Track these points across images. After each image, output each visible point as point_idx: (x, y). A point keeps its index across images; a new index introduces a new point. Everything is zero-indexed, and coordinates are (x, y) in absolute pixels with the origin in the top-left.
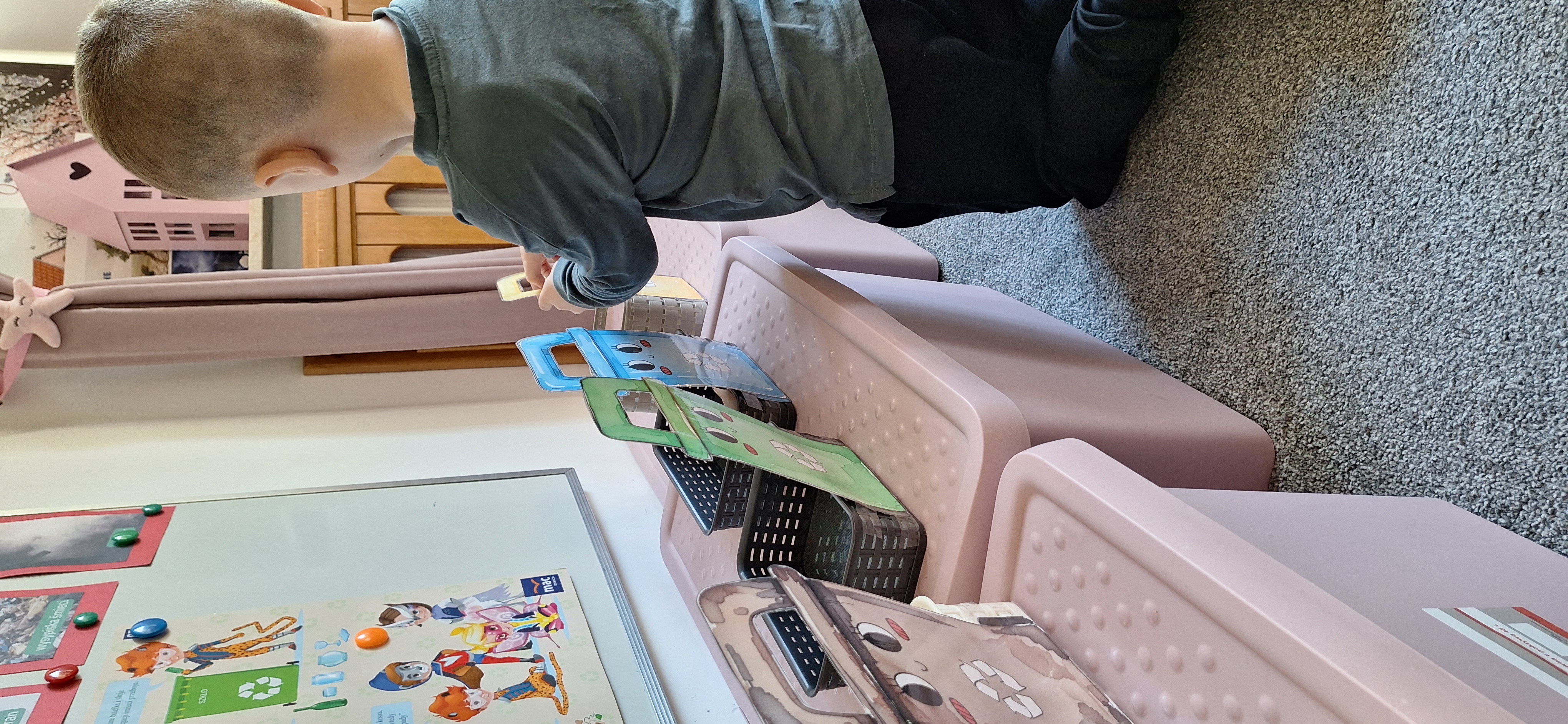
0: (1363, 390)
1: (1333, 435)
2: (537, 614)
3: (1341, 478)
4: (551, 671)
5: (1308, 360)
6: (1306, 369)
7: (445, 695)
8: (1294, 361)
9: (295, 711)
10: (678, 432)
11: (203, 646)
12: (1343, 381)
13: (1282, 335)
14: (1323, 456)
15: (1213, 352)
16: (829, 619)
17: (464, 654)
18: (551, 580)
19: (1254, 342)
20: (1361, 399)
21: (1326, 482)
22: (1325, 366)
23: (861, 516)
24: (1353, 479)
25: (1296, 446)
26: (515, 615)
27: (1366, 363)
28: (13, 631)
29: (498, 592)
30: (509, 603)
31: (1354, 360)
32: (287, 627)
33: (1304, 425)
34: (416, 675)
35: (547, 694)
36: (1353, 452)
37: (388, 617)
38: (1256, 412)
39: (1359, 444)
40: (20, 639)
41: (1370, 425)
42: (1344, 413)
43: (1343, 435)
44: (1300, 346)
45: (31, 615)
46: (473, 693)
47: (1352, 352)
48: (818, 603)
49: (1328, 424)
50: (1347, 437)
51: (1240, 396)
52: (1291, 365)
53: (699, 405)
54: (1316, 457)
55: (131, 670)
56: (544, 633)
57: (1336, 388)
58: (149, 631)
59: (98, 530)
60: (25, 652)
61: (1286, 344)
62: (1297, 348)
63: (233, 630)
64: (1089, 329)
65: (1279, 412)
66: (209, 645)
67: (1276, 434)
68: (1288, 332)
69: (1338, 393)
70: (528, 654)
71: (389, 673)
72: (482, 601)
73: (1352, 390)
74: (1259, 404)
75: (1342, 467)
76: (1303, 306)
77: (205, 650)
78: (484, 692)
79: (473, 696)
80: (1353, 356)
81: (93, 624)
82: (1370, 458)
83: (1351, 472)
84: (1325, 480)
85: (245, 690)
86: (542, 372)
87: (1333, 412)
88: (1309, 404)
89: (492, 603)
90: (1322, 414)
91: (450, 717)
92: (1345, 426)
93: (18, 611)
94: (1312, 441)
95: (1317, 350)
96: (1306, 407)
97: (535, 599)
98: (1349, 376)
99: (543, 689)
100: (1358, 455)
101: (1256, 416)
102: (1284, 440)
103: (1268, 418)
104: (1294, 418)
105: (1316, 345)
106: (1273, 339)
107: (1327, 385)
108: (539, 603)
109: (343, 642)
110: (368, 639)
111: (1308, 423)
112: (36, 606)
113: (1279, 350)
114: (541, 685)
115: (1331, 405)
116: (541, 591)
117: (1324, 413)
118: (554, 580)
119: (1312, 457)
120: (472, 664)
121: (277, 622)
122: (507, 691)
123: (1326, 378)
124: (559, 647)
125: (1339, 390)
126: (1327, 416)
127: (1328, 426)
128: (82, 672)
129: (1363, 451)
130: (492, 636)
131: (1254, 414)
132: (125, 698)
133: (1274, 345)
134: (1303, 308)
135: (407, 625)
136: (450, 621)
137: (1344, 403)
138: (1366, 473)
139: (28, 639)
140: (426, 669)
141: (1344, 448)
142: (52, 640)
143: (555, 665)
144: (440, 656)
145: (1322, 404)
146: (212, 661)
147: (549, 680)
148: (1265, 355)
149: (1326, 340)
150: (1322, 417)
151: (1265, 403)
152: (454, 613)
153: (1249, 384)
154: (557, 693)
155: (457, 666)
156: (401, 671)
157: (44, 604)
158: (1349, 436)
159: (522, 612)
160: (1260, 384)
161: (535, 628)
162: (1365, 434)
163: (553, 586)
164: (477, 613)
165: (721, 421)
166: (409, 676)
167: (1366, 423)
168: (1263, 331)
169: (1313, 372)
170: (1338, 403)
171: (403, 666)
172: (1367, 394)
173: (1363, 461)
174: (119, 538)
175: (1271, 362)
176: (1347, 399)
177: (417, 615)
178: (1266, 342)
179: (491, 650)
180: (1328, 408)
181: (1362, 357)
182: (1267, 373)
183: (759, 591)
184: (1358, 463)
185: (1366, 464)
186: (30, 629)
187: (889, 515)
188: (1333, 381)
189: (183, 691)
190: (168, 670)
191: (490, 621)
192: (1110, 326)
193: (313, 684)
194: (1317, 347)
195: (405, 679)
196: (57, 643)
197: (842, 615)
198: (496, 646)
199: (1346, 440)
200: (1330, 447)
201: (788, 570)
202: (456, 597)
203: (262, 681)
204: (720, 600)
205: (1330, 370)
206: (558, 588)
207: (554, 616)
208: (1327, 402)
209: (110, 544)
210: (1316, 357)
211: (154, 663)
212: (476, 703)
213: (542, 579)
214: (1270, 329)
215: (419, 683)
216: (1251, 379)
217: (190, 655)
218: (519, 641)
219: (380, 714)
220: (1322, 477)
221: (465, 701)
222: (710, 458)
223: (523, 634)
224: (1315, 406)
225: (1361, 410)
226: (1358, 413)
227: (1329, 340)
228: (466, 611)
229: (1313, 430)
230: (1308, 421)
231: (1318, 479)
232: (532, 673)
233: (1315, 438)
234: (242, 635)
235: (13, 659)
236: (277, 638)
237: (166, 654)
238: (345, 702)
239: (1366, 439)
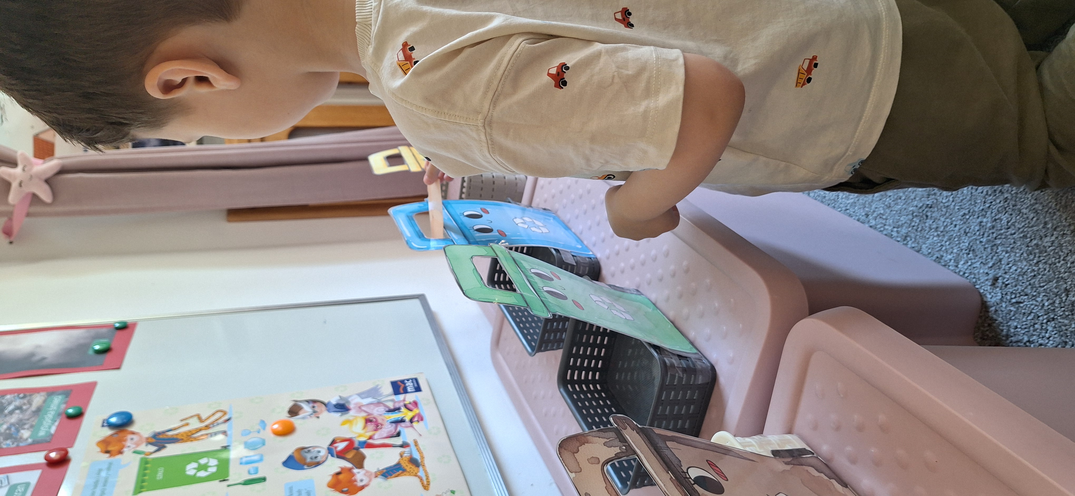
0: (1063, 260)
1: (1035, 294)
2: (403, 409)
3: (1040, 327)
4: (416, 456)
5: (1014, 234)
6: (1013, 241)
7: (338, 474)
8: (1001, 234)
9: (229, 486)
10: (522, 293)
11: (159, 434)
12: (1046, 252)
13: (992, 213)
14: (1025, 309)
15: (931, 223)
16: (664, 466)
17: (351, 441)
18: (412, 382)
19: (967, 217)
20: (1061, 267)
21: (1026, 330)
22: (1029, 239)
23: (665, 359)
24: (1050, 329)
25: (1001, 300)
26: (387, 409)
27: (1067, 239)
28: (21, 420)
29: (374, 392)
30: (383, 400)
31: (1057, 236)
32: (220, 418)
33: (1008, 284)
34: (316, 457)
35: (414, 473)
36: (1052, 308)
37: (294, 411)
38: (966, 272)
39: (1057, 302)
40: (26, 426)
41: (1068, 288)
42: (1044, 277)
43: (1044, 294)
44: (1008, 222)
45: (34, 408)
46: (359, 473)
47: (1055, 229)
48: (653, 450)
49: (1030, 284)
50: (1047, 296)
51: (953, 258)
52: (999, 237)
53: (534, 266)
54: (1018, 309)
55: (107, 452)
56: (408, 423)
57: (1039, 257)
58: (120, 422)
59: (82, 341)
60: (30, 437)
61: (995, 220)
62: (1006, 224)
63: (182, 420)
64: (824, 200)
65: (987, 273)
66: (163, 433)
67: (984, 290)
68: (998, 211)
69: (1040, 261)
70: (398, 441)
71: (296, 456)
72: (363, 398)
73: (1053, 259)
74: (970, 266)
75: (1041, 318)
76: (1012, 191)
77: (161, 437)
78: (367, 472)
79: (359, 475)
80: (1055, 233)
81: (79, 415)
82: (1067, 313)
83: (1049, 323)
84: (1025, 328)
85: (191, 469)
86: (409, 235)
87: (1035, 276)
88: (1014, 268)
89: (370, 400)
90: (1025, 277)
91: (342, 492)
92: (1045, 287)
93: (24, 404)
94: (1015, 297)
95: (1023, 226)
96: (1011, 270)
97: (401, 397)
98: (1051, 248)
99: (411, 469)
100: (1056, 310)
101: (966, 275)
102: (990, 294)
103: (977, 277)
104: (1000, 278)
105: (1023, 222)
106: (984, 216)
107: (1031, 254)
108: (404, 400)
109: (262, 431)
110: (280, 429)
111: (1012, 283)
112: (38, 400)
113: (989, 225)
114: (409, 467)
115: (1033, 270)
116: (406, 391)
117: (1027, 275)
118: (415, 381)
119: (1015, 310)
120: (357, 449)
121: (213, 414)
122: (385, 471)
123: (1030, 248)
124: (421, 435)
125: (1042, 258)
126: (1029, 279)
127: (1029, 287)
128: (72, 452)
129: (1061, 308)
130: (371, 426)
131: (964, 273)
132: (103, 474)
133: (985, 220)
134: (1013, 192)
135: (309, 417)
136: (340, 414)
137: (1045, 269)
138: (1063, 325)
139: (32, 426)
140: (324, 452)
141: (1044, 305)
142: (50, 427)
143: (419, 450)
144: (334, 442)
145: (1026, 268)
146: (167, 445)
147: (414, 462)
148: (977, 228)
149: (1032, 219)
150: (1025, 279)
151: (975, 266)
152: (342, 408)
153: (962, 250)
154: (421, 473)
155: (346, 450)
156: (306, 454)
157: (43, 398)
158: (1048, 295)
159: (392, 407)
160: (970, 249)
161: (402, 421)
162: (1063, 295)
163: (414, 387)
164: (360, 408)
165: (552, 280)
166: (311, 458)
167: (1065, 286)
168: (976, 209)
169: (1019, 243)
170: (1040, 269)
171: (306, 450)
172: (1067, 263)
173: (1060, 316)
174: (97, 347)
175: (982, 233)
176: (1048, 266)
177: (316, 409)
178: (978, 217)
179: (371, 438)
180: (1031, 272)
181: (1064, 234)
182: (978, 242)
183: (606, 440)
184: (1056, 317)
185: (1063, 318)
186: (33, 419)
187: (686, 357)
188: (1037, 251)
189: (146, 469)
190: (135, 452)
191: (369, 414)
192: (842, 198)
193: (241, 464)
194: (1023, 224)
195: (308, 460)
196: (53, 430)
197: (675, 462)
198: (374, 435)
199: (1046, 298)
200: (1031, 303)
201: (625, 419)
202: (344, 395)
203: (203, 461)
204: (575, 450)
205: (1034, 242)
206: (418, 389)
207: (416, 411)
208: (1030, 267)
209: (91, 352)
210: (1022, 232)
211: (123, 447)
212: (362, 481)
213: (406, 382)
214: (981, 208)
215: (318, 464)
216: (964, 245)
217: (150, 440)
218: (391, 431)
219: (291, 489)
220: (1023, 325)
221: (353, 478)
222: (549, 316)
223: (394, 425)
224: (1019, 270)
225: (1061, 275)
226: (1058, 278)
227: (1035, 219)
228: (351, 406)
229: (1016, 288)
230: (1013, 281)
231: (1019, 326)
232: (401, 456)
233: (1018, 295)
234: (187, 424)
235: (21, 442)
236: (214, 426)
237: (132, 439)
238: (264, 479)
239: (1064, 299)
